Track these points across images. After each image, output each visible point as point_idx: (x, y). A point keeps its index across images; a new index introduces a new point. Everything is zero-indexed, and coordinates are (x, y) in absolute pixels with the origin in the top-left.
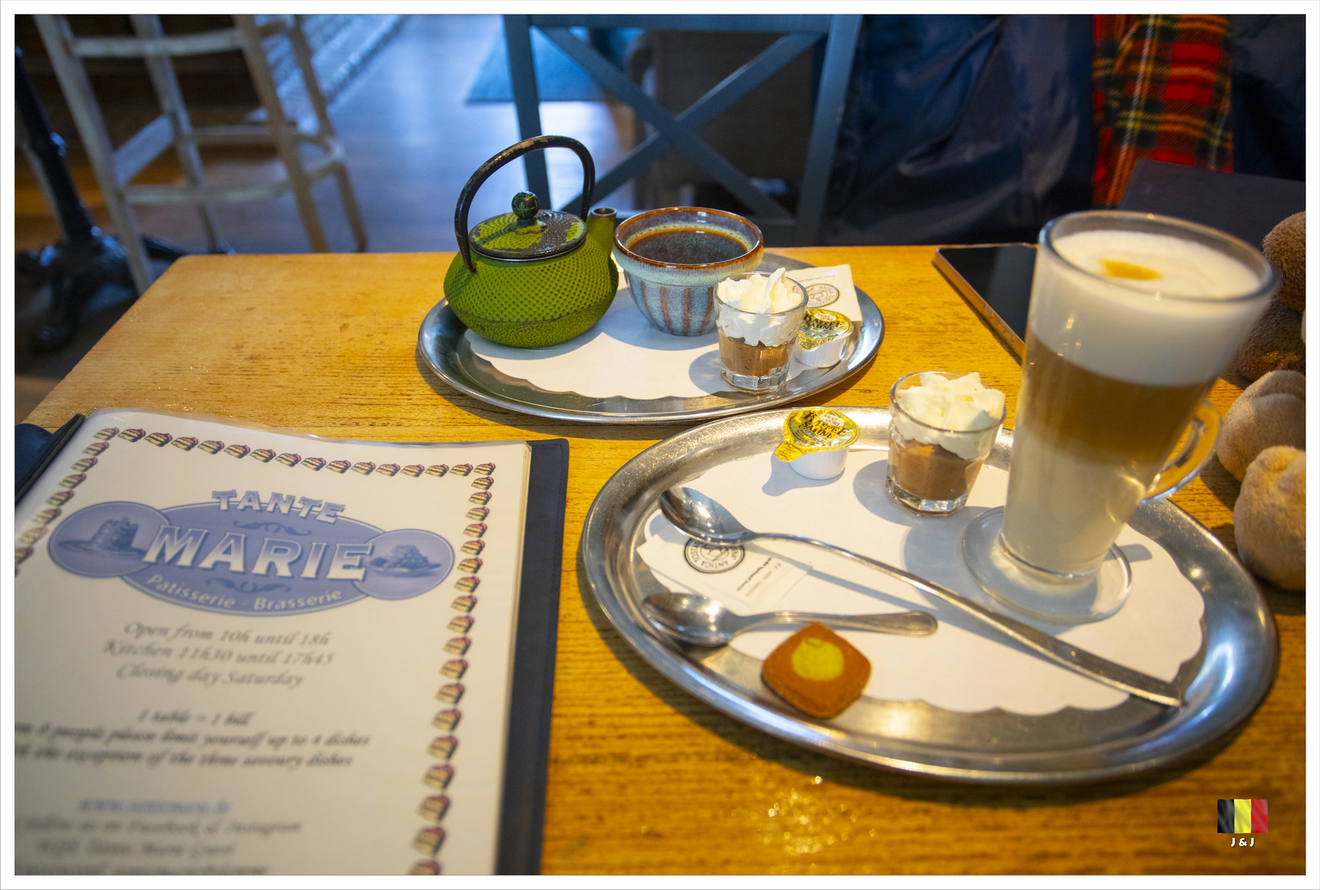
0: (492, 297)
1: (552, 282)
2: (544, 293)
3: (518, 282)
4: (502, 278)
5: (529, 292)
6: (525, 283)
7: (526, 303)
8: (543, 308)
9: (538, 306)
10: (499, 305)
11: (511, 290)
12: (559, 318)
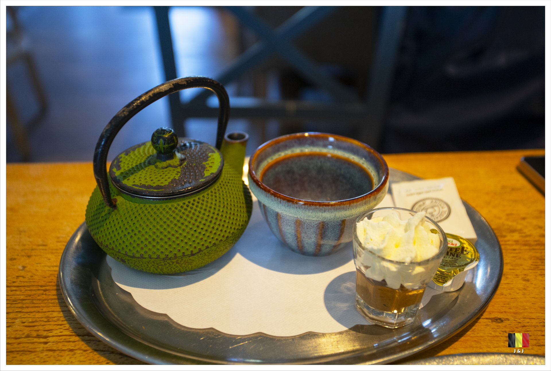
0: (133, 234)
1: (192, 218)
2: (184, 230)
3: (158, 220)
4: (142, 215)
5: (169, 230)
6: (165, 220)
7: (166, 240)
8: (182, 244)
9: (178, 242)
10: (139, 242)
11: (151, 227)
12: (198, 253)
